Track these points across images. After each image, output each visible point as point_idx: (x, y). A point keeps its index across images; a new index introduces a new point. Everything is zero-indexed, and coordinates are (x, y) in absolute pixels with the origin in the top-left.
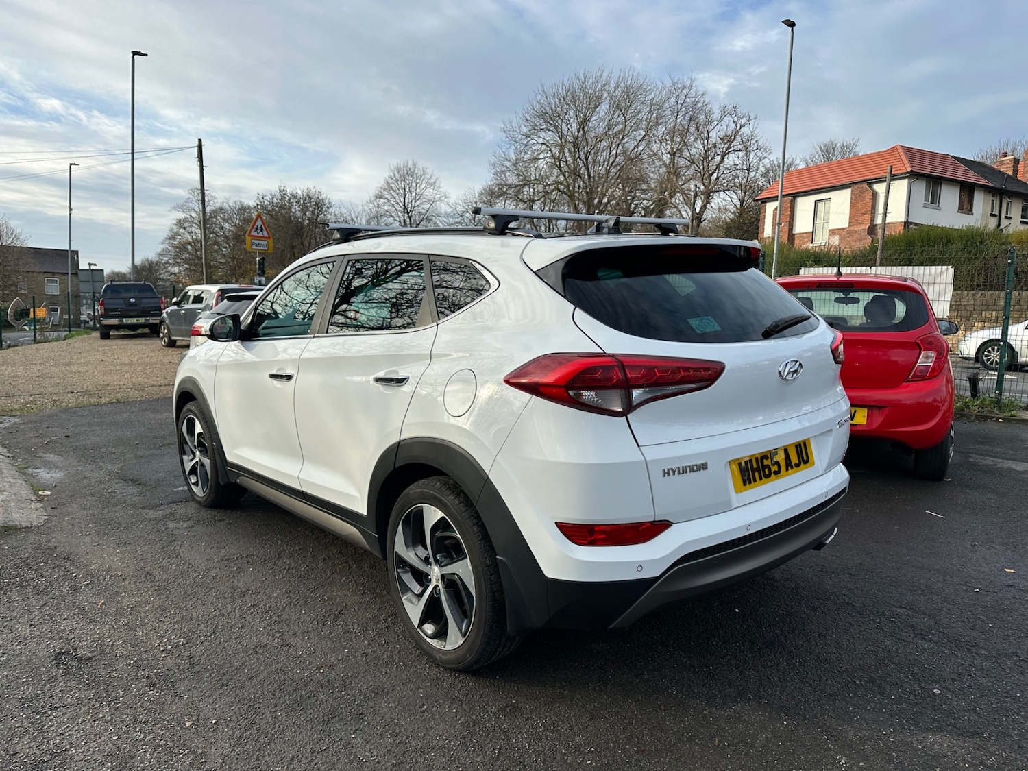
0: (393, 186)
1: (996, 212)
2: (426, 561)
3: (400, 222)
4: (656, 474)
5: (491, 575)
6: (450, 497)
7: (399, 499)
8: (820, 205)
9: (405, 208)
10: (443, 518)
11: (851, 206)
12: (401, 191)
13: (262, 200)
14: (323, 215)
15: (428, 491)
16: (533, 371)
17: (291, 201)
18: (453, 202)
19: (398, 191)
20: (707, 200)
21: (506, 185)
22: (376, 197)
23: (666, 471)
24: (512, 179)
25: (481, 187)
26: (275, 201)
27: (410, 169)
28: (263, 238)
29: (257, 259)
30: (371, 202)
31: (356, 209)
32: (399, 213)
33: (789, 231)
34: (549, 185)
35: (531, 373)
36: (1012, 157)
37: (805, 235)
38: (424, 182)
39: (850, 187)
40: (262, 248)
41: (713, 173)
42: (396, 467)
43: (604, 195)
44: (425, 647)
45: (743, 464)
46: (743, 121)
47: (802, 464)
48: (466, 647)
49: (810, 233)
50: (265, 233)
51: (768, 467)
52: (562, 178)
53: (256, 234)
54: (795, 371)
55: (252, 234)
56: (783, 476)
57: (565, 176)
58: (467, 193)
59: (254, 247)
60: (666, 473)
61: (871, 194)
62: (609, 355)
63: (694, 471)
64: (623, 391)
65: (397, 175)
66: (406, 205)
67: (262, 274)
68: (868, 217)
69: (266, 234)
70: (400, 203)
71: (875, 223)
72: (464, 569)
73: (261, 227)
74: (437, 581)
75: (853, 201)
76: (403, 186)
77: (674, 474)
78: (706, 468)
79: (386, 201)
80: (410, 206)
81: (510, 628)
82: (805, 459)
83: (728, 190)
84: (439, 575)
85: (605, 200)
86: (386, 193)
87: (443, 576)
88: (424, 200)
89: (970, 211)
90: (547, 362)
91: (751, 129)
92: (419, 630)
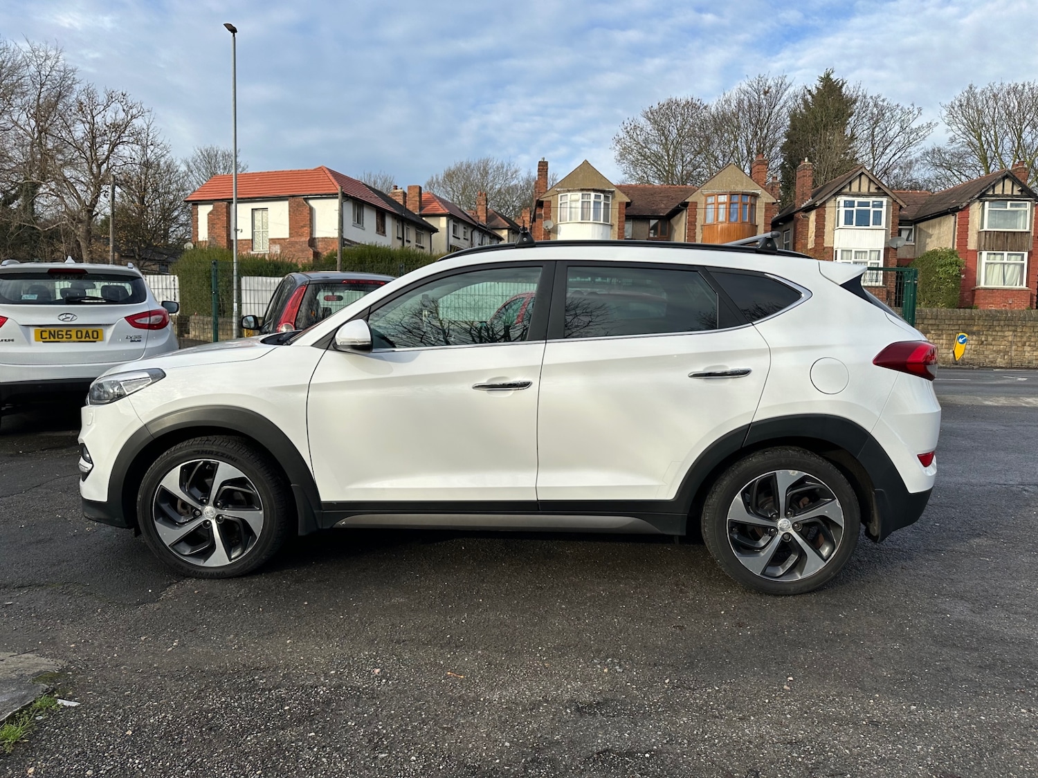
1: (400, 236)
8: (258, 215)
11: (290, 218)
33: (227, 236)
36: (402, 190)
37: (244, 242)
39: (287, 200)
41: (102, 163)
46: (134, 111)
49: (249, 240)
61: (308, 208)
68: (307, 230)
71: (314, 236)
75: (292, 214)
89: (384, 233)
91: (147, 122)
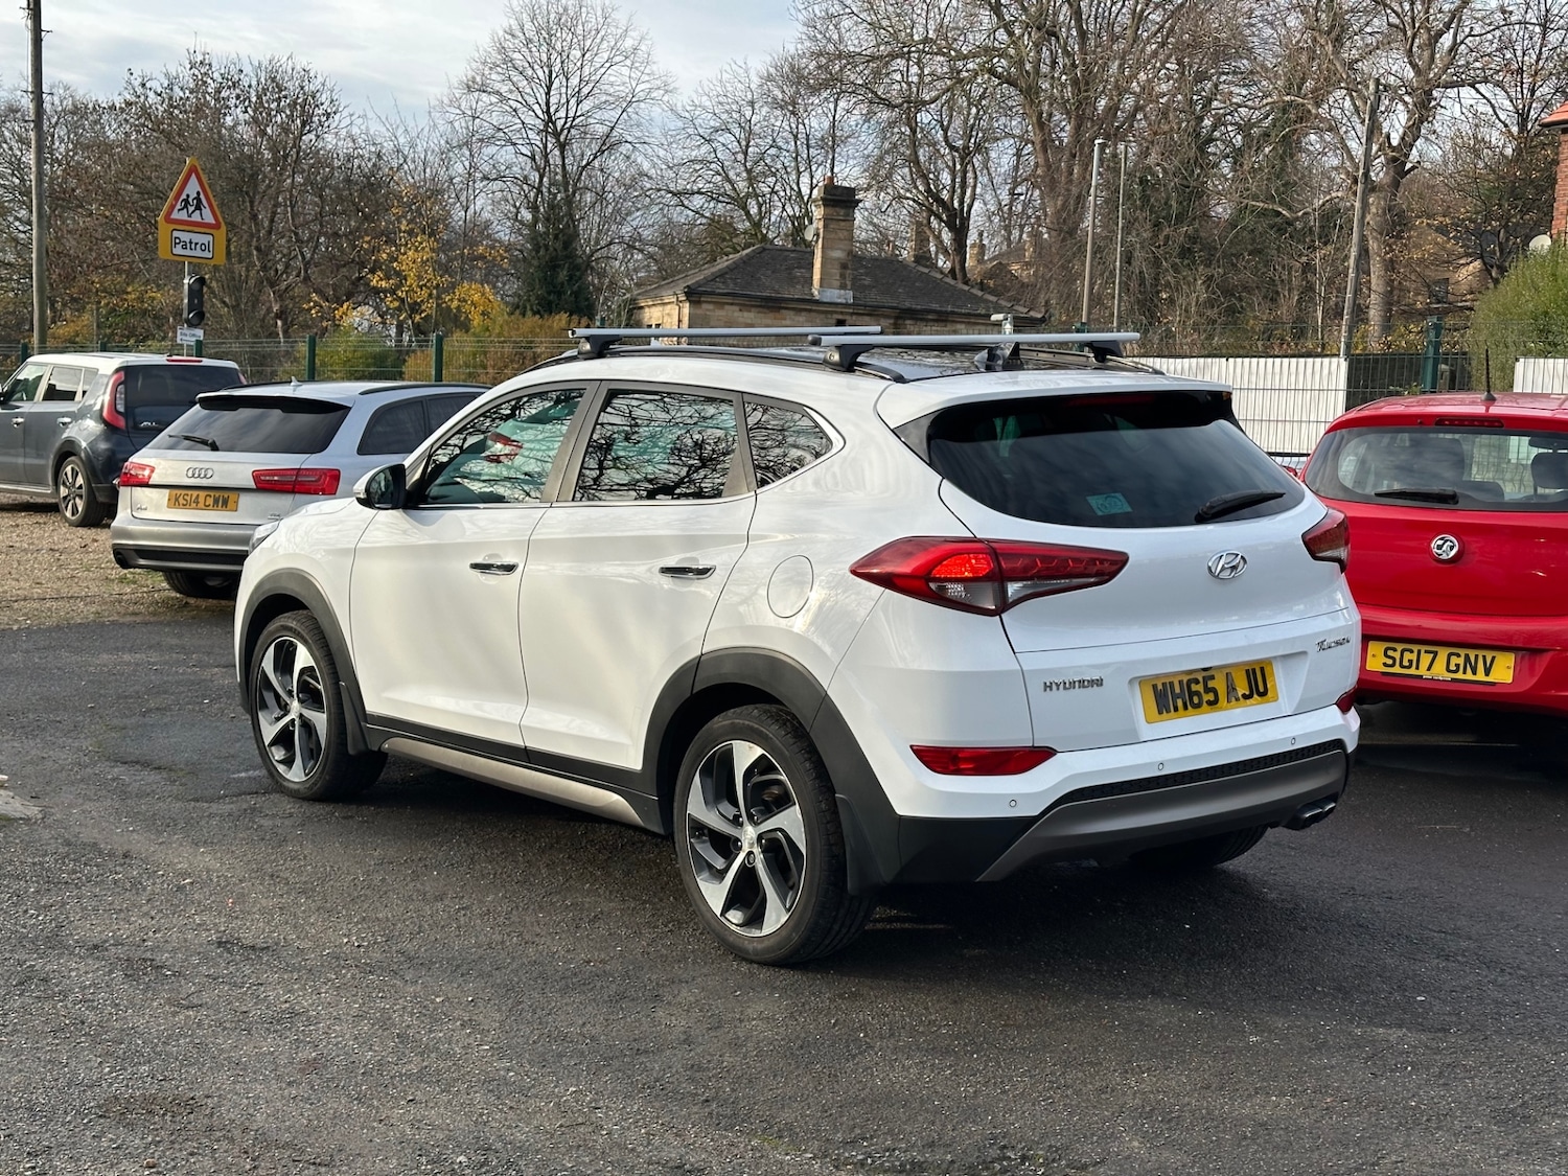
0: (516, 56)
2: (736, 821)
3: (533, 158)
4: (1036, 688)
5: (828, 823)
6: (772, 727)
7: (697, 737)
9: (550, 120)
10: (763, 756)
12: (540, 73)
13: (140, 90)
14: (312, 136)
15: (741, 722)
16: (888, 558)
17: (224, 94)
18: (686, 101)
19: (530, 72)
20: (1424, 109)
21: (840, 57)
22: (469, 87)
23: (1048, 684)
24: (857, 39)
25: (768, 59)
26: (178, 93)
27: (566, 10)
28: (201, 227)
29: (186, 281)
30: (454, 102)
31: (411, 124)
32: (532, 135)
34: (965, 57)
35: (886, 561)
38: (605, 45)
40: (199, 253)
41: (1440, 34)
42: (694, 692)
43: (1121, 91)
44: (731, 939)
45: (1160, 687)
47: (1255, 696)
48: (791, 923)
50: (207, 212)
51: (1198, 693)
52: (1002, 35)
53: (183, 215)
54: (1234, 568)
55: (175, 215)
56: (1221, 709)
57: (1010, 34)
58: (725, 76)
59: (178, 250)
60: (1048, 687)
62: (981, 541)
63: (1084, 687)
64: (996, 584)
65: (528, 25)
66: (552, 110)
67: (195, 322)
69: (209, 218)
70: (536, 107)
72: (791, 822)
73: (198, 198)
74: (752, 845)
76: (544, 57)
77: (1058, 689)
78: (1102, 685)
79: (494, 99)
80: (562, 114)
81: (851, 884)
82: (1261, 690)
83: (1486, 81)
84: (755, 836)
85: (1129, 102)
86: (494, 77)
87: (760, 837)
88: (604, 98)
90: (909, 549)
92: (722, 919)
